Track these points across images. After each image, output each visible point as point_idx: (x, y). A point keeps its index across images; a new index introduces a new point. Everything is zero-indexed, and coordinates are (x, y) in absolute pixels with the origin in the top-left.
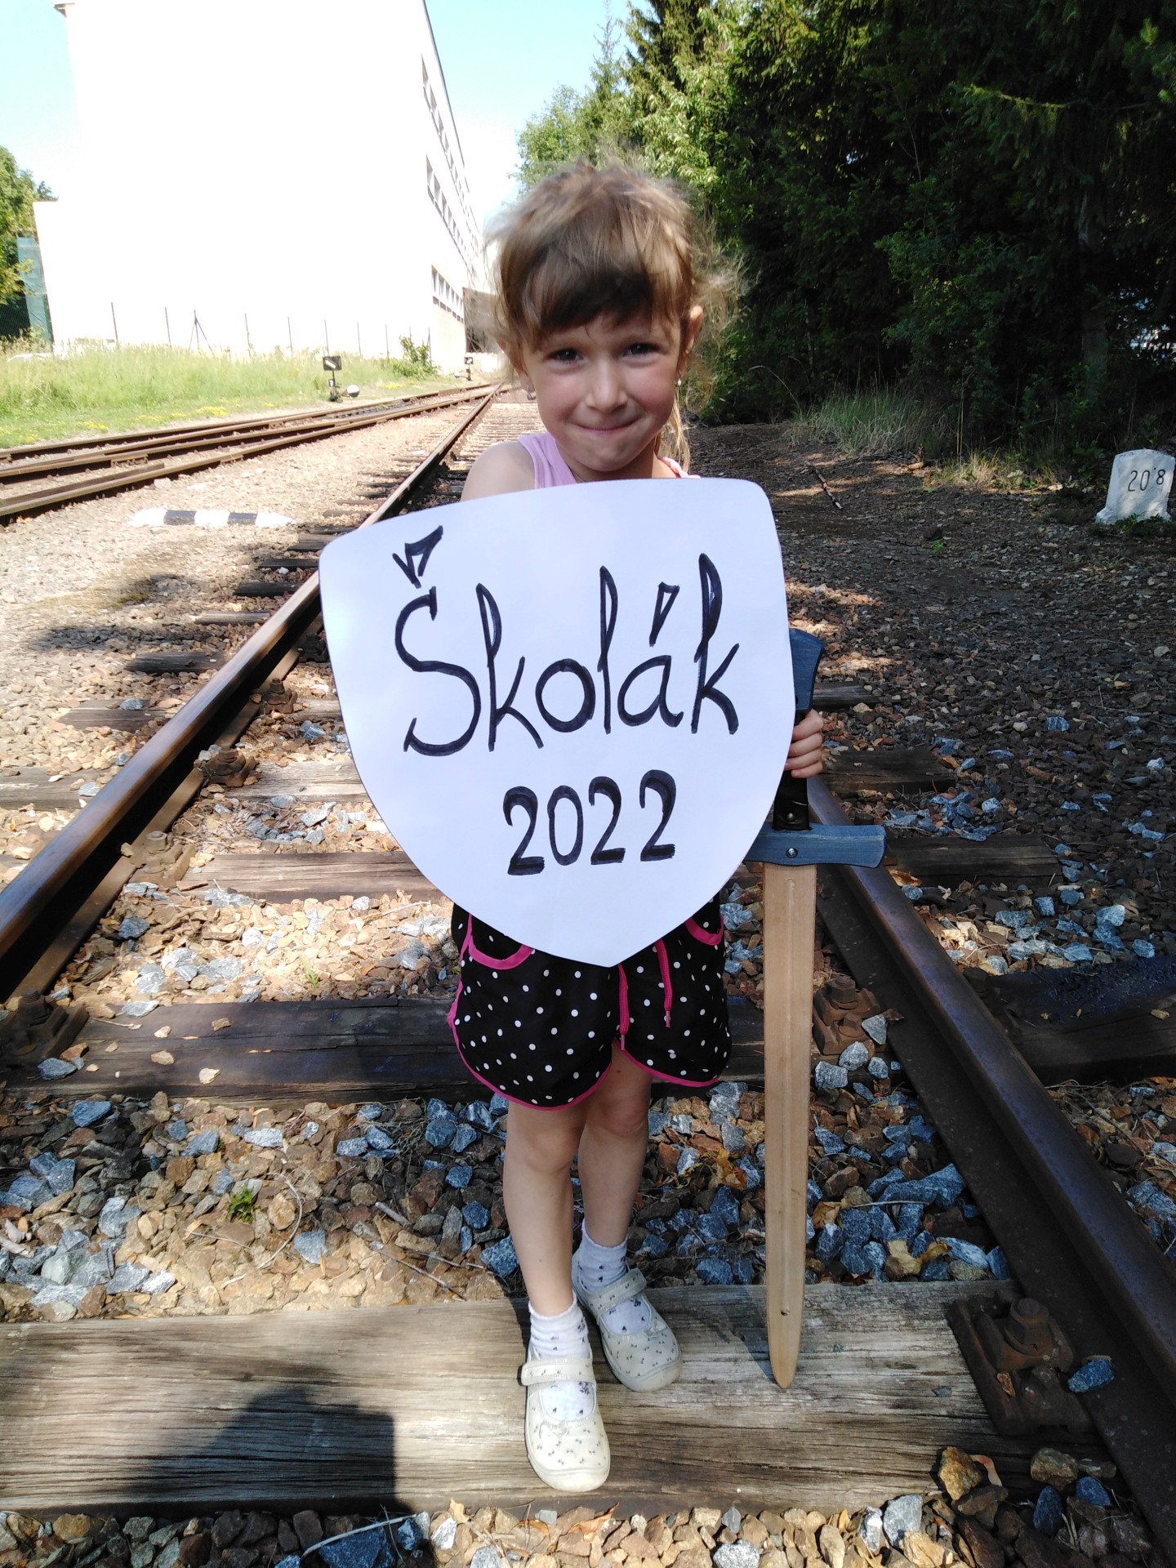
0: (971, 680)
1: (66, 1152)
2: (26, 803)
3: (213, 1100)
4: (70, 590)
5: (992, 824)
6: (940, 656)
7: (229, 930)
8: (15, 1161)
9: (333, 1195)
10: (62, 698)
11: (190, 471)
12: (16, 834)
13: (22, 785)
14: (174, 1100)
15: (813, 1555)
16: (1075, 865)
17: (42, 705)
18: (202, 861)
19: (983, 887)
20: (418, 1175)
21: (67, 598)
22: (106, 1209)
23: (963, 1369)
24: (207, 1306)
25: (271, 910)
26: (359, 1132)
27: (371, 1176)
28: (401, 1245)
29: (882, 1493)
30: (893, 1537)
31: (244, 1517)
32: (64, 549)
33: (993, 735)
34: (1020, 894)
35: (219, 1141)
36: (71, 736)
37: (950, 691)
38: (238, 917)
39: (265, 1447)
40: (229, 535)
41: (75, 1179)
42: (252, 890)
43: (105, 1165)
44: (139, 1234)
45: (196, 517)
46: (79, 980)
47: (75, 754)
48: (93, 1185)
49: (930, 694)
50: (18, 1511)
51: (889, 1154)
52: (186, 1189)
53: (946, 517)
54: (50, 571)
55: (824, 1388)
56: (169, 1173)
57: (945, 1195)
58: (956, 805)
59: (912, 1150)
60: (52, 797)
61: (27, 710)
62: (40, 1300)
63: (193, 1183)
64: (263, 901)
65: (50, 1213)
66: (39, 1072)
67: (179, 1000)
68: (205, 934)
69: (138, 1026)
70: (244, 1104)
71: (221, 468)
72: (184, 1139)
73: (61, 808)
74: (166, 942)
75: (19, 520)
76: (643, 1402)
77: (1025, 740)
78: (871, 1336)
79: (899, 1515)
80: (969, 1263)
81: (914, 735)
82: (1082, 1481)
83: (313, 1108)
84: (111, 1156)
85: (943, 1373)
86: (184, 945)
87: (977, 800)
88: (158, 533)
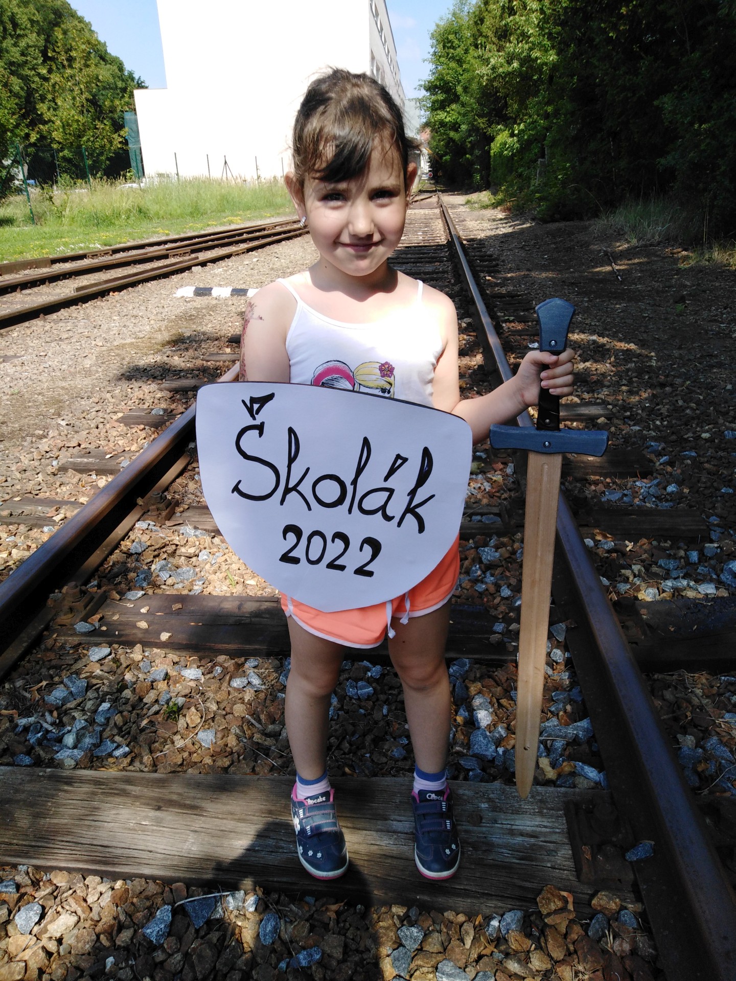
0: (680, 403)
1: (83, 676)
2: (91, 471)
3: (167, 651)
4: (135, 338)
5: (671, 501)
6: (663, 385)
7: (192, 551)
8: (56, 679)
9: (224, 709)
10: (120, 407)
11: (214, 261)
12: (84, 489)
13: (90, 460)
14: (146, 649)
15: (455, 937)
16: (719, 530)
17: (108, 411)
18: (181, 509)
19: (655, 543)
20: (273, 701)
21: (132, 343)
22: (101, 709)
23: (566, 841)
24: (146, 767)
25: (217, 540)
26: (244, 674)
27: (246, 701)
28: (256, 741)
29: (502, 908)
30: (504, 932)
31: (147, 883)
32: (135, 313)
33: (687, 440)
34: (679, 548)
35: (167, 674)
36: (122, 431)
37: (664, 410)
38: (197, 543)
39: (162, 847)
40: (230, 303)
41: (87, 691)
42: (208, 527)
43: (103, 684)
44: (115, 724)
45: (213, 292)
46: (104, 577)
47: (122, 441)
48: (95, 695)
49: (651, 411)
50: (33, 866)
51: (553, 708)
52: (145, 700)
53: (691, 287)
54: (125, 326)
56: (137, 691)
57: (580, 736)
58: (650, 487)
59: (568, 707)
60: (106, 468)
61: (100, 414)
62: (59, 756)
63: (149, 697)
64: (213, 534)
65: (71, 709)
66: (75, 629)
67: (157, 591)
68: (177, 553)
69: (132, 606)
70: (184, 654)
71: (233, 258)
72: (149, 672)
73: (110, 474)
74: (155, 557)
75: (111, 294)
77: (707, 444)
78: (513, 817)
79: (509, 920)
80: (587, 778)
81: (634, 439)
82: (623, 912)
83: (221, 658)
84: (108, 679)
85: (554, 842)
86: (165, 559)
87: (665, 484)
88: (189, 302)
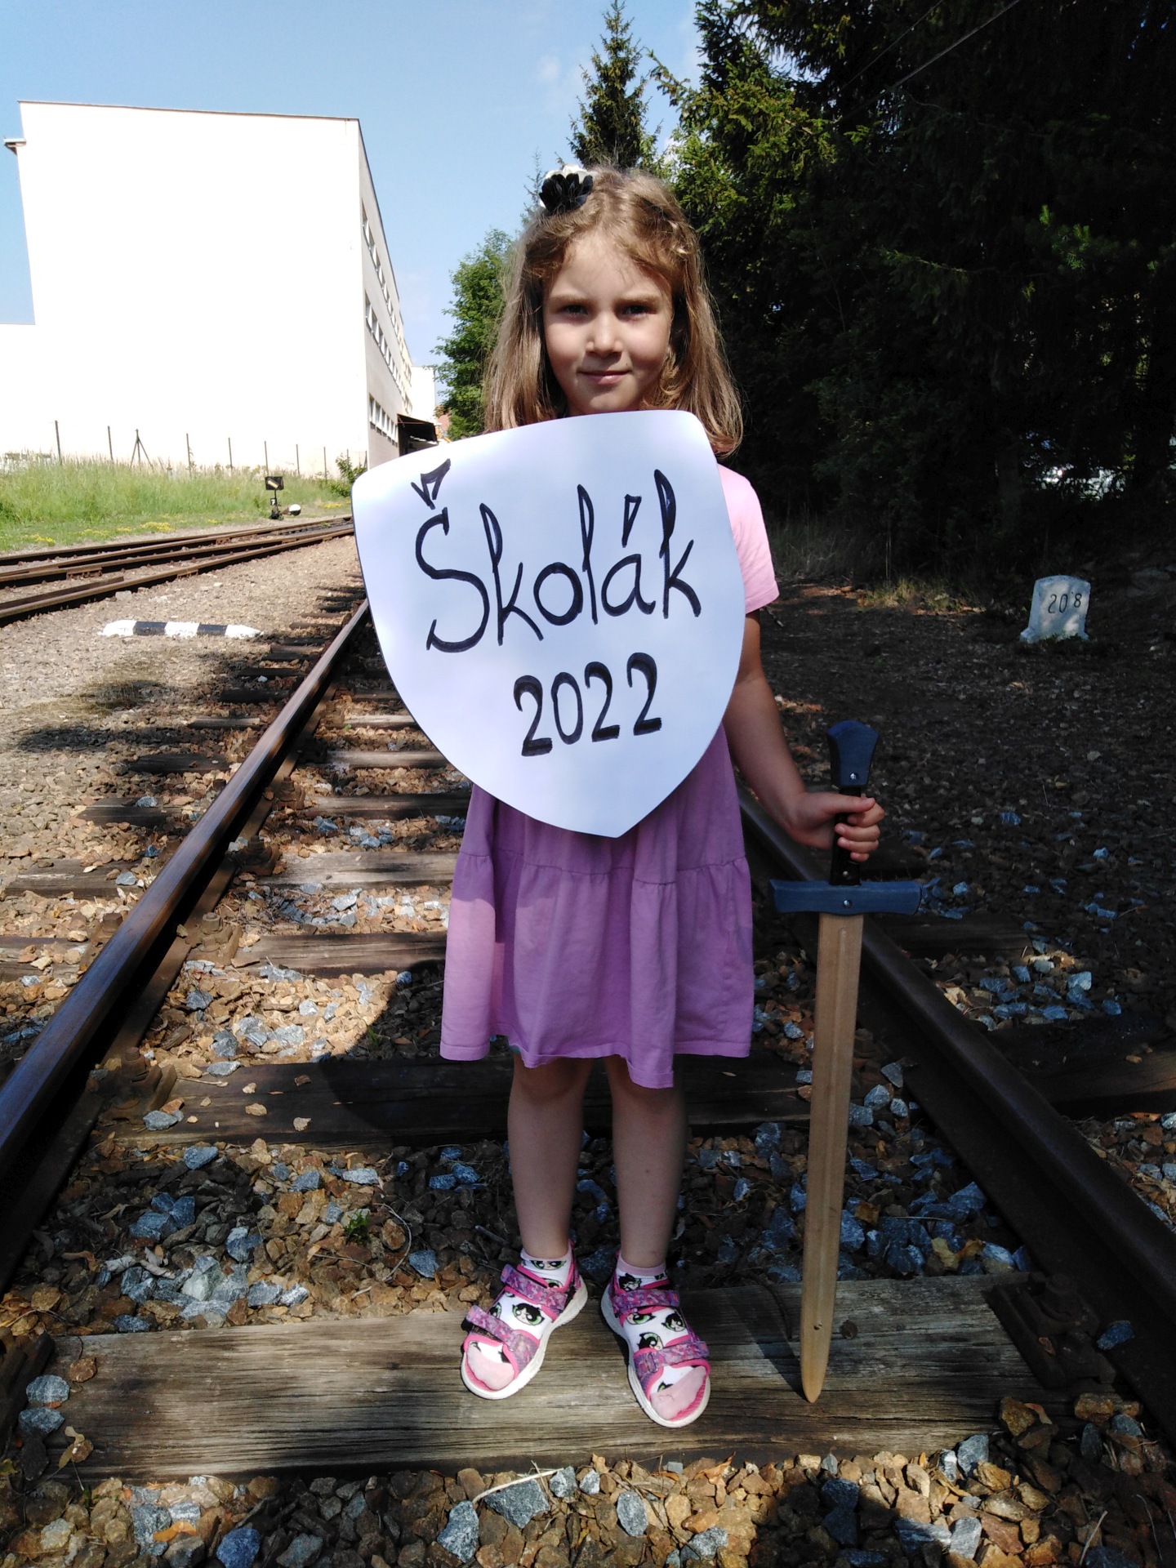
0: (927, 781)
1: (183, 1192)
2: (68, 891)
3: (309, 1146)
4: (55, 696)
5: (965, 904)
6: (895, 759)
7: (287, 1002)
8: (138, 1200)
10: (76, 797)
11: (150, 584)
12: (61, 920)
13: (58, 876)
14: (272, 1146)
15: (902, 1487)
16: (1042, 938)
17: (57, 803)
18: (250, 941)
19: (965, 959)
21: (55, 704)
22: (231, 1238)
23: (1006, 1340)
24: (341, 1314)
25: (322, 984)
26: (445, 1170)
27: (466, 1205)
29: (954, 1436)
30: (967, 1469)
31: (414, 1476)
32: (39, 657)
33: (953, 828)
34: (998, 964)
35: (321, 1180)
36: (92, 832)
37: (910, 790)
38: (293, 990)
40: (201, 644)
41: (196, 1214)
42: (302, 966)
43: (222, 1202)
44: (268, 1256)
45: (166, 629)
46: (158, 1046)
47: (101, 847)
48: (213, 1218)
50: (216, 1474)
51: (918, 1177)
52: (299, 1220)
53: (881, 635)
54: (30, 678)
55: (894, 1359)
56: (282, 1206)
57: (972, 1208)
58: (930, 889)
59: (937, 1175)
60: (91, 886)
61: (44, 807)
62: (189, 1313)
63: (305, 1215)
64: (313, 976)
65: (180, 1243)
66: (145, 1123)
67: (254, 1062)
68: (265, 1005)
69: (226, 1084)
70: (336, 1149)
71: (178, 581)
72: (288, 1179)
73: (100, 896)
74: (232, 1013)
76: (743, 1374)
77: (983, 833)
78: (927, 1318)
79: (971, 1451)
80: (998, 1261)
82: (1118, 1418)
84: (225, 1193)
85: (991, 1344)
86: (248, 1015)
87: (949, 884)
88: (130, 643)
